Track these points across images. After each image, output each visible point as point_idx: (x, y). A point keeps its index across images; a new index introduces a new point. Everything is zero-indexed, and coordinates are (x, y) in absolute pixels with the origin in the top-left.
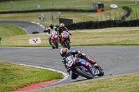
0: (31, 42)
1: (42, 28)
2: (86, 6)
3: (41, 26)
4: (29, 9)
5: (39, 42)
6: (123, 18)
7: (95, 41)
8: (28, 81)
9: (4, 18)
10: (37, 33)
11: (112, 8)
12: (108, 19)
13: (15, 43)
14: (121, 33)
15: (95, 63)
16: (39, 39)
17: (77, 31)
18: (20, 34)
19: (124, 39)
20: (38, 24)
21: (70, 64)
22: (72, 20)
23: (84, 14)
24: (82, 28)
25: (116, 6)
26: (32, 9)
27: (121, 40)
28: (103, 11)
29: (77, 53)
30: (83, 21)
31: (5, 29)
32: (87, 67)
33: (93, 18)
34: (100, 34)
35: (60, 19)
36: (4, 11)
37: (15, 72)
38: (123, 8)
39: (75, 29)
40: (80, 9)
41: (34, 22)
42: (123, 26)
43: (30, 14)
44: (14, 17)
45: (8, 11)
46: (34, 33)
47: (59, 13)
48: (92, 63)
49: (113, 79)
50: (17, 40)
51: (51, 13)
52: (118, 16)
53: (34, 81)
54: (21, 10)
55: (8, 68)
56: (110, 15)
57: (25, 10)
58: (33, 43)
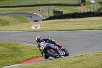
0: (33, 28)
1: (41, 17)
2: (73, 2)
3: (40, 16)
4: (32, 4)
5: (39, 28)
6: (99, 10)
7: (79, 27)
8: (31, 56)
9: (13, 10)
10: (37, 21)
11: (91, 3)
12: (88, 11)
13: (22, 29)
14: (98, 21)
15: (61, 47)
16: (39, 25)
17: (66, 20)
18: (25, 22)
19: (99, 25)
20: (38, 14)
21: (43, 47)
22: (62, 12)
23: (71, 7)
24: (70, 18)
25: (94, 2)
26: (34, 4)
27: (98, 26)
28: (84, 5)
29: (48, 39)
30: (70, 13)
31: (14, 19)
32: (56, 50)
33: (77, 10)
34: (83, 22)
35: (54, 11)
36: (14, 5)
37: (22, 50)
38: (99, 3)
39: (64, 18)
40: (68, 4)
41: (35, 14)
42: (99, 16)
43: (32, 8)
44: (21, 10)
45: (16, 5)
46: (35, 21)
47: (53, 6)
48: (60, 47)
49: (92, 55)
50: (23, 27)
51: (47, 6)
52: (95, 9)
53: (35, 56)
54: (26, 5)
55: (17, 47)
56: (90, 8)
57: (28, 5)
58: (35, 28)
